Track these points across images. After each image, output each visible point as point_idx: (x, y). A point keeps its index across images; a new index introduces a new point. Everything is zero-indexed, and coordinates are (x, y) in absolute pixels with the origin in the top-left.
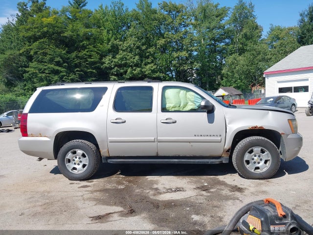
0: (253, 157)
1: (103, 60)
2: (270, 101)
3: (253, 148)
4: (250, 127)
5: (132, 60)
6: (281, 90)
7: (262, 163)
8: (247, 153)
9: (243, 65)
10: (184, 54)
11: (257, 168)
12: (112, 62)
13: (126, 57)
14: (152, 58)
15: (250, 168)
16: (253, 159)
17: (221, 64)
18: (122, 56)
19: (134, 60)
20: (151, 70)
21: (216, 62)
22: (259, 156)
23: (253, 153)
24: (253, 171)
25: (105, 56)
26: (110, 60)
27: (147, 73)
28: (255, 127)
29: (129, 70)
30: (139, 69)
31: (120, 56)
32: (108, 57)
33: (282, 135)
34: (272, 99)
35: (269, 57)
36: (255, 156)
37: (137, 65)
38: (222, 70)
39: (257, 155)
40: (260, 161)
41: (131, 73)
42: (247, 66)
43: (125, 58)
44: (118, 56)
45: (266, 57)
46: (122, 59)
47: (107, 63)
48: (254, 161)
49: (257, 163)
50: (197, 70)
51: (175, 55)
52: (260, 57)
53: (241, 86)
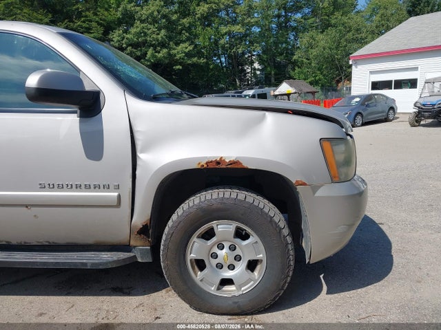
0: (216, 250)
1: (110, 37)
2: (356, 102)
3: (214, 224)
4: (203, 163)
5: (154, 36)
6: (375, 85)
7: (241, 267)
8: (194, 239)
9: (324, 49)
10: (237, 29)
11: (227, 282)
12: (123, 38)
13: (146, 31)
14: (187, 34)
15: (206, 280)
16: (215, 256)
17: (293, 46)
18: (139, 29)
19: (159, 36)
20: (185, 52)
21: (287, 42)
22: (232, 248)
23: (214, 240)
24: (212, 290)
25: (112, 29)
26: (119, 36)
27: (178, 57)
28: (218, 163)
29: (150, 52)
30: (165, 50)
31: (135, 30)
32: (117, 31)
33: (299, 188)
34: (358, 99)
35: (363, 35)
36: (221, 247)
37: (163, 45)
38: (293, 54)
39: (227, 245)
40: (235, 263)
41: (153, 56)
42: (330, 48)
43: (143, 32)
44: (133, 30)
45: (359, 36)
46: (138, 34)
47: (115, 40)
48: (216, 261)
49: (225, 267)
50: (258, 55)
51: (224, 29)
52: (349, 36)
53: (320, 80)
